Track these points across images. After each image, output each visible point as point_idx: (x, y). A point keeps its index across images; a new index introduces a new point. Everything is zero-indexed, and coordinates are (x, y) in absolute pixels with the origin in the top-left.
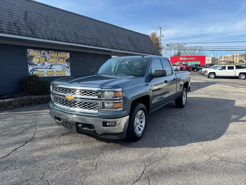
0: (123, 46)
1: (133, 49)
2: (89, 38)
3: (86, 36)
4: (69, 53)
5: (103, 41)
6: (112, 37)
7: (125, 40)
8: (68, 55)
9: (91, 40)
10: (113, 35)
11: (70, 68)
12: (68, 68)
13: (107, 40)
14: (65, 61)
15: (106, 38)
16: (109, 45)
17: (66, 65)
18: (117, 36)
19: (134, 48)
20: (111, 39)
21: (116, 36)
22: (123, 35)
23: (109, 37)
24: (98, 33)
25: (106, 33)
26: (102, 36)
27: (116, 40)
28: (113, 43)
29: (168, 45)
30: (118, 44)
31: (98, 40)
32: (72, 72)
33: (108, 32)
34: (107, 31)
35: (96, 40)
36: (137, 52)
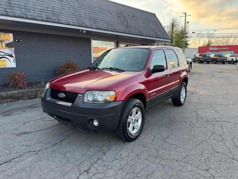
0: (104, 24)
1: (122, 29)
2: (36, 10)
3: (32, 6)
4: (12, 34)
5: (66, 15)
6: (87, 10)
7: (111, 16)
8: (10, 38)
9: (39, 13)
10: (90, 9)
11: (14, 55)
12: (11, 56)
13: (73, 14)
14: (4, 45)
15: (74, 12)
16: (75, 21)
17: (8, 51)
18: (97, 10)
19: (123, 27)
20: (82, 13)
21: (94, 10)
22: (108, 10)
23: (81, 11)
24: (59, 4)
25: (75, 5)
26: (67, 8)
27: (91, 15)
28: (85, 18)
29: (194, 33)
30: (95, 20)
31: (55, 13)
32: (17, 61)
33: (81, 5)
34: (80, 2)
35: (50, 12)
36: (128, 34)
